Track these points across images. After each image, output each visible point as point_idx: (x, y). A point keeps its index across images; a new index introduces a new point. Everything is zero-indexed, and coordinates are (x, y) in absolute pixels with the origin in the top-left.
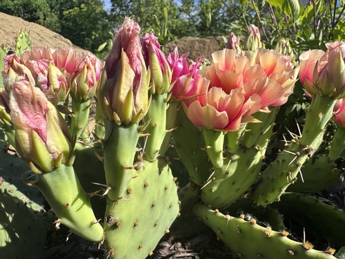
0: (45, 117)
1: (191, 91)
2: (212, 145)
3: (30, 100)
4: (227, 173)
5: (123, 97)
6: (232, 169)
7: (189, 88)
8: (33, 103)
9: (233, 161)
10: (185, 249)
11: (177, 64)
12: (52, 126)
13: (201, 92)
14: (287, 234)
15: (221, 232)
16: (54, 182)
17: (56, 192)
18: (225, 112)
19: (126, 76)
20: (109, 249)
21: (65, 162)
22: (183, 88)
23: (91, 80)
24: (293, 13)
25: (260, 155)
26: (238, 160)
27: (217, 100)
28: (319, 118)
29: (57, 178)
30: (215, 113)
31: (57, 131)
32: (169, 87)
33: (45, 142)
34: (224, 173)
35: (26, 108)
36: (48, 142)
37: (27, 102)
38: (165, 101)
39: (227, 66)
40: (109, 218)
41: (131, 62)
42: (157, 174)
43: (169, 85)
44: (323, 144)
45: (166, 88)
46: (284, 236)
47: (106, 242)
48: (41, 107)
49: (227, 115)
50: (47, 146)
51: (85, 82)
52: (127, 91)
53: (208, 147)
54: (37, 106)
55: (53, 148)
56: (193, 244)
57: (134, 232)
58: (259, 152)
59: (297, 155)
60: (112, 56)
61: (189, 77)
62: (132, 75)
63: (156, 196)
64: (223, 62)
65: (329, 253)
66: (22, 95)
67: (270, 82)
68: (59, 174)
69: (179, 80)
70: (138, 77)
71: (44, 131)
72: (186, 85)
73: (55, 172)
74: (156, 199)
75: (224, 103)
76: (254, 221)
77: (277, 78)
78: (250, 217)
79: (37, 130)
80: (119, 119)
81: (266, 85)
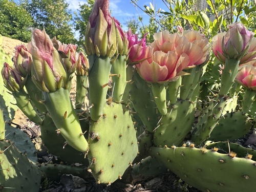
0: (51, 54)
1: (142, 55)
2: (159, 96)
3: (43, 41)
4: (171, 119)
5: (101, 37)
6: (174, 116)
7: (140, 53)
8: (45, 44)
9: (174, 110)
10: (144, 188)
11: (131, 38)
12: (56, 60)
13: (148, 56)
14: (217, 149)
15: (170, 161)
16: (57, 100)
17: (57, 108)
18: (165, 66)
19: (103, 24)
20: (92, 158)
21: (63, 86)
22: (136, 53)
23: (73, 59)
24: (205, 25)
25: (193, 107)
26: (178, 109)
27: (159, 60)
28: (230, 74)
29: (58, 97)
30: (159, 68)
31: (59, 63)
32: (127, 51)
33: (52, 69)
34: (169, 119)
35: (40, 47)
36: (54, 69)
37: (42, 42)
38: (125, 60)
39: (164, 41)
40: (91, 134)
41: (105, 16)
42: (123, 113)
43: (127, 50)
44: (237, 106)
45: (125, 51)
46: (215, 151)
47: (90, 152)
48: (49, 48)
49: (167, 68)
50: (53, 71)
51: (70, 60)
52: (103, 33)
53: (156, 98)
54: (47, 47)
55: (57, 73)
56: (150, 184)
57: (108, 151)
58: (191, 104)
59: (218, 102)
60: (93, 14)
61: (139, 45)
62: (106, 25)
63: (122, 130)
64: (162, 39)
65: (249, 158)
66: (39, 37)
67: (193, 46)
68: (60, 94)
69: (133, 47)
70: (109, 26)
71: (51, 61)
72: (138, 51)
73: (57, 92)
74: (122, 133)
75: (164, 61)
76: (193, 145)
77: (198, 43)
78: (190, 143)
79: (47, 61)
80: (99, 51)
81: (190, 48)
